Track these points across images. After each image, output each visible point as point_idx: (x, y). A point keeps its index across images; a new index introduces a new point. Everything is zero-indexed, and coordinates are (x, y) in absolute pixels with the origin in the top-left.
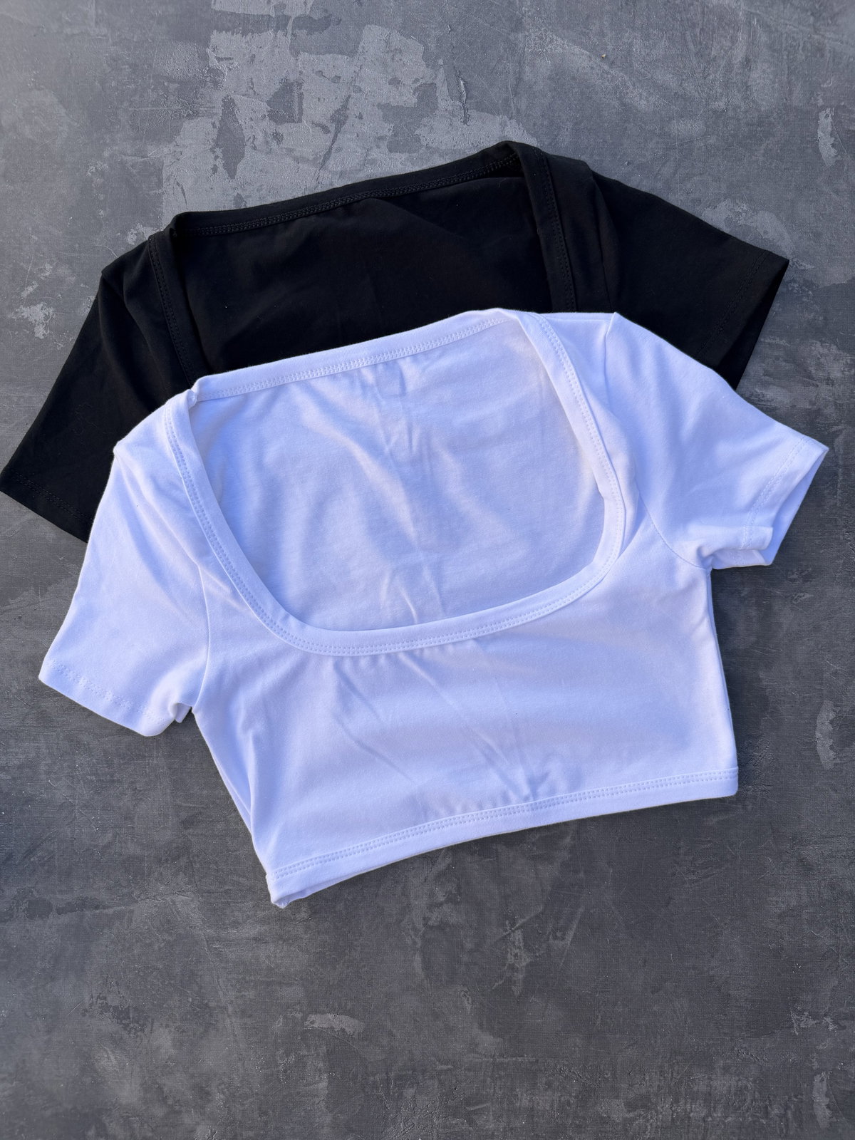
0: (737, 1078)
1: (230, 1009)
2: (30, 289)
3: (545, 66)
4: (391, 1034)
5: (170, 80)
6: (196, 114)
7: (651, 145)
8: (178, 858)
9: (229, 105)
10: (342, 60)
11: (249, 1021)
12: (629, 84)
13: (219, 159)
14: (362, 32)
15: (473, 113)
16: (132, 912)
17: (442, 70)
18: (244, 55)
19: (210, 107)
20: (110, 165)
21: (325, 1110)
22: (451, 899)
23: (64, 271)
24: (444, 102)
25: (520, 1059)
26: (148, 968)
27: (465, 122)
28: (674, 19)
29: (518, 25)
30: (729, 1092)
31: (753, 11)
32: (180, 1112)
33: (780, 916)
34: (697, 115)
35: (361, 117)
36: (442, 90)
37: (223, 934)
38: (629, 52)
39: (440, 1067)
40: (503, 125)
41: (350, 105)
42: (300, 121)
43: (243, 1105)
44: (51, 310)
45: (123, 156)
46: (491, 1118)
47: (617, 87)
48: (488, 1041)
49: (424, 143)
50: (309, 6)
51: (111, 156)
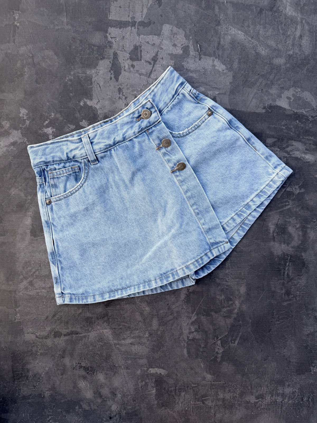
0: (292, 388)
1: (123, 367)
2: (47, 122)
3: (228, 38)
4: (177, 375)
5: (94, 46)
6: (103, 58)
7: (266, 68)
8: (104, 317)
9: (115, 55)
10: (156, 37)
11: (129, 371)
12: (258, 45)
13: (112, 75)
14: (162, 27)
15: (202, 56)
16: (89, 335)
17: (191, 41)
18: (120, 36)
19: (108, 55)
20: (74, 77)
21: (155, 400)
22: (196, 331)
23: (58, 116)
24: (192, 53)
25: (220, 383)
26: (95, 354)
27: (200, 60)
28: (275, 21)
29: (218, 23)
30: (290, 393)
31: (303, 17)
32: (106, 401)
33: (307, 335)
34: (282, 56)
35: (162, 59)
36: (192, 48)
37: (120, 342)
38: (259, 33)
39: (193, 385)
40: (213, 61)
41: (159, 54)
42: (141, 60)
43: (127, 398)
44: (54, 130)
45: (78, 74)
46: (210, 402)
47: (254, 46)
48: (209, 377)
49: (185, 68)
50: (143, 17)
51: (74, 74)
